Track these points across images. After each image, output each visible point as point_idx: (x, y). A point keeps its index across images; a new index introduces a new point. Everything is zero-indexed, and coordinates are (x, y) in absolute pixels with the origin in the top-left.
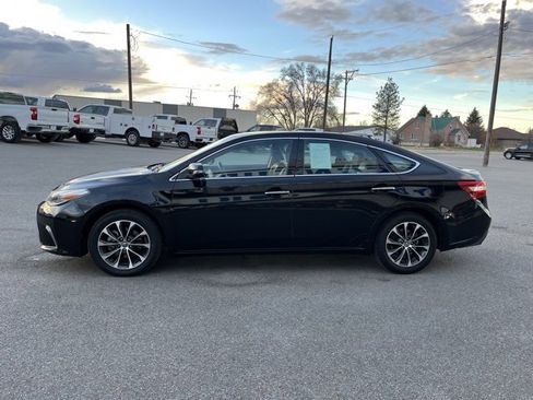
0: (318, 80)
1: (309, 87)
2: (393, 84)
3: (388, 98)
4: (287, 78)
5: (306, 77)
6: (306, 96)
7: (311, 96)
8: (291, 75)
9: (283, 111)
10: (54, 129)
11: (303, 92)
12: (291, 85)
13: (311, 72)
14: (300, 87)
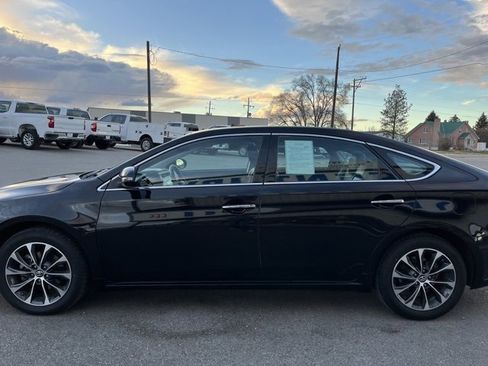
0: (327, 89)
1: (318, 96)
2: (401, 91)
3: (396, 106)
4: (298, 88)
5: (316, 87)
6: (316, 105)
7: (321, 105)
8: (302, 85)
9: (294, 119)
10: (70, 136)
11: (313, 101)
12: (302, 94)
13: (321, 82)
14: (311, 96)
